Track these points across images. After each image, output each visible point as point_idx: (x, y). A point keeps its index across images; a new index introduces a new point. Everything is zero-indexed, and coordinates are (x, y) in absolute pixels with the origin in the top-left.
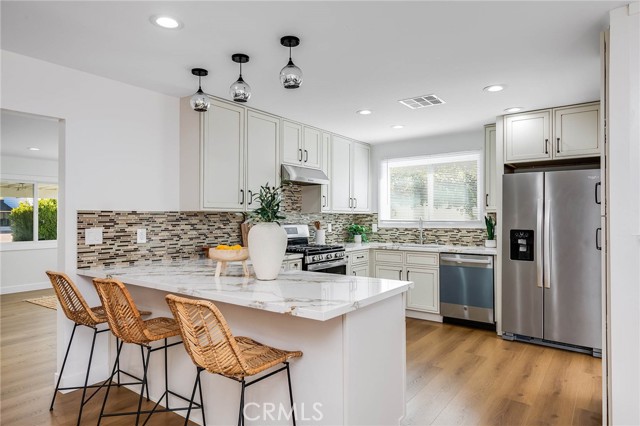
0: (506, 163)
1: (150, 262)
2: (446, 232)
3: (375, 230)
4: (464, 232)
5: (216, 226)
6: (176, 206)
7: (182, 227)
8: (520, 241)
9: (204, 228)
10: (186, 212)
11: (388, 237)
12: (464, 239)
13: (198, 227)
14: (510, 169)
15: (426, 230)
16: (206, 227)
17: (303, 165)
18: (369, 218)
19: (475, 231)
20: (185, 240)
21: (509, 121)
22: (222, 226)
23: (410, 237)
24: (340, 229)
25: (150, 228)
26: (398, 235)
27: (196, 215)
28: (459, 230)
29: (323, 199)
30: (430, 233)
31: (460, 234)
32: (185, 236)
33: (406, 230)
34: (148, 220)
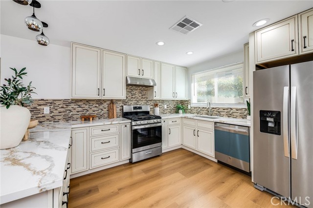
0: (257, 63)
1: (52, 122)
2: (224, 109)
3: (189, 108)
4: (234, 110)
5: (94, 106)
6: (68, 97)
7: (72, 106)
8: (268, 119)
9: (87, 107)
10: (75, 99)
11: (195, 111)
12: (234, 114)
13: (82, 106)
14: (259, 67)
15: (213, 108)
16: (87, 106)
17: (141, 77)
18: (187, 102)
19: (241, 109)
20: (74, 112)
21: (259, 35)
22: (98, 106)
23: (205, 111)
24: (172, 107)
25: (52, 107)
26: (199, 111)
27: (81, 100)
28: (231, 109)
29: (154, 93)
30: (215, 110)
31: (232, 111)
32: (75, 110)
33: (203, 108)
34: (51, 103)
